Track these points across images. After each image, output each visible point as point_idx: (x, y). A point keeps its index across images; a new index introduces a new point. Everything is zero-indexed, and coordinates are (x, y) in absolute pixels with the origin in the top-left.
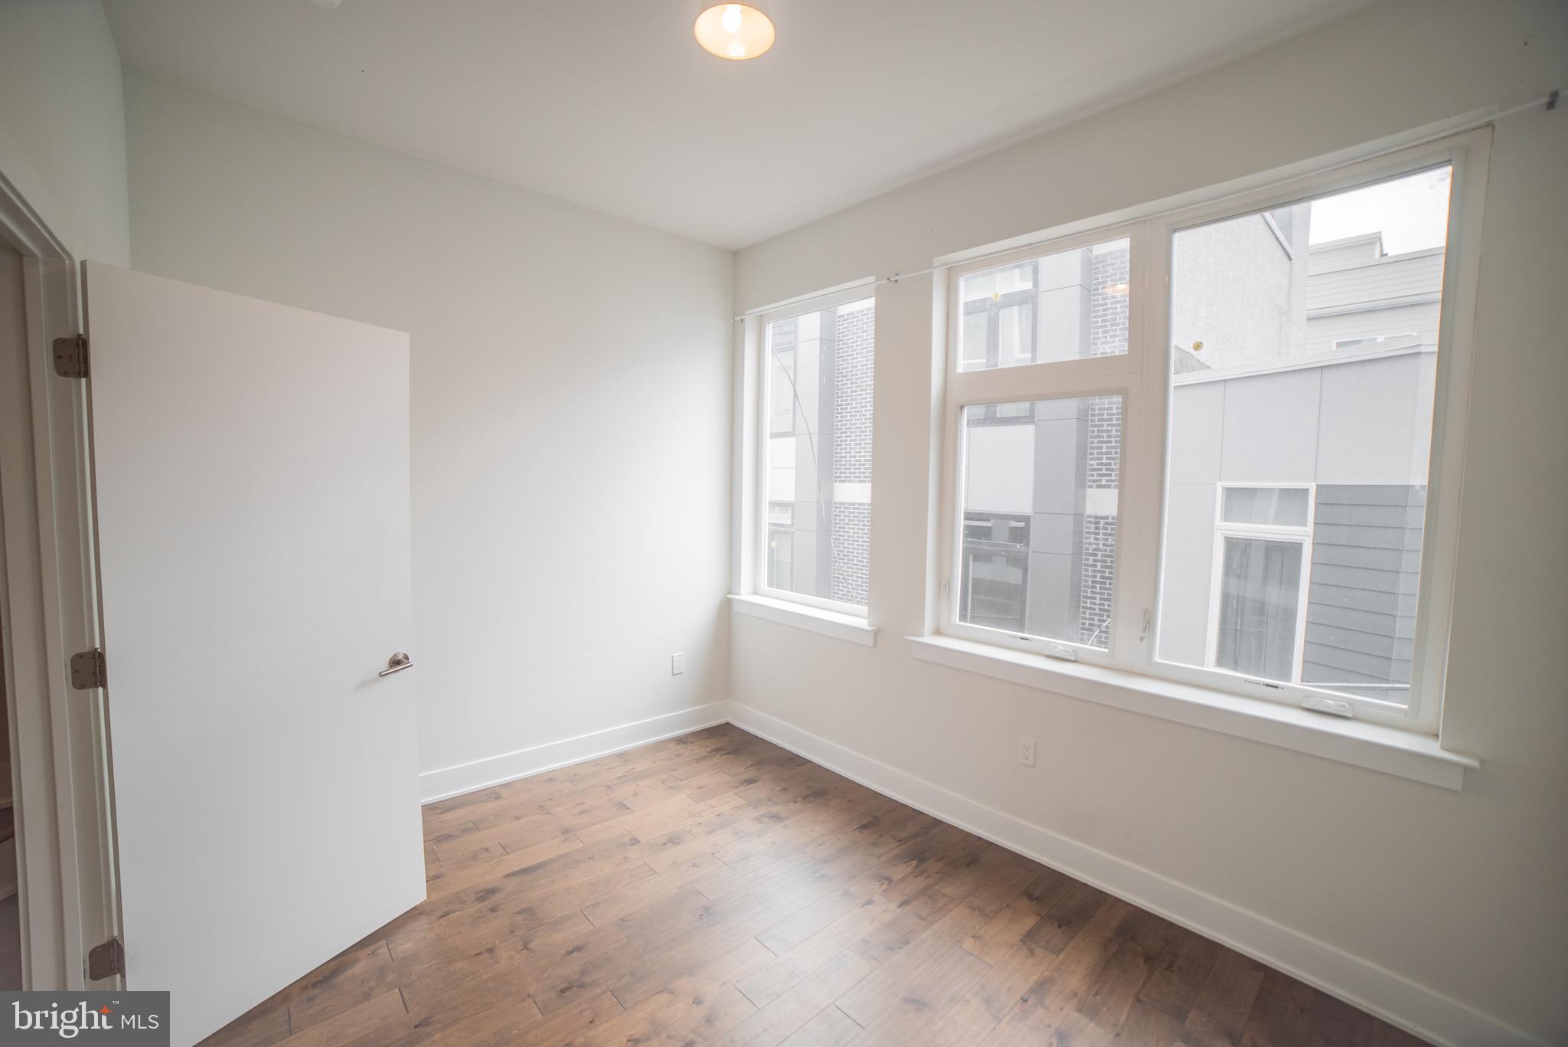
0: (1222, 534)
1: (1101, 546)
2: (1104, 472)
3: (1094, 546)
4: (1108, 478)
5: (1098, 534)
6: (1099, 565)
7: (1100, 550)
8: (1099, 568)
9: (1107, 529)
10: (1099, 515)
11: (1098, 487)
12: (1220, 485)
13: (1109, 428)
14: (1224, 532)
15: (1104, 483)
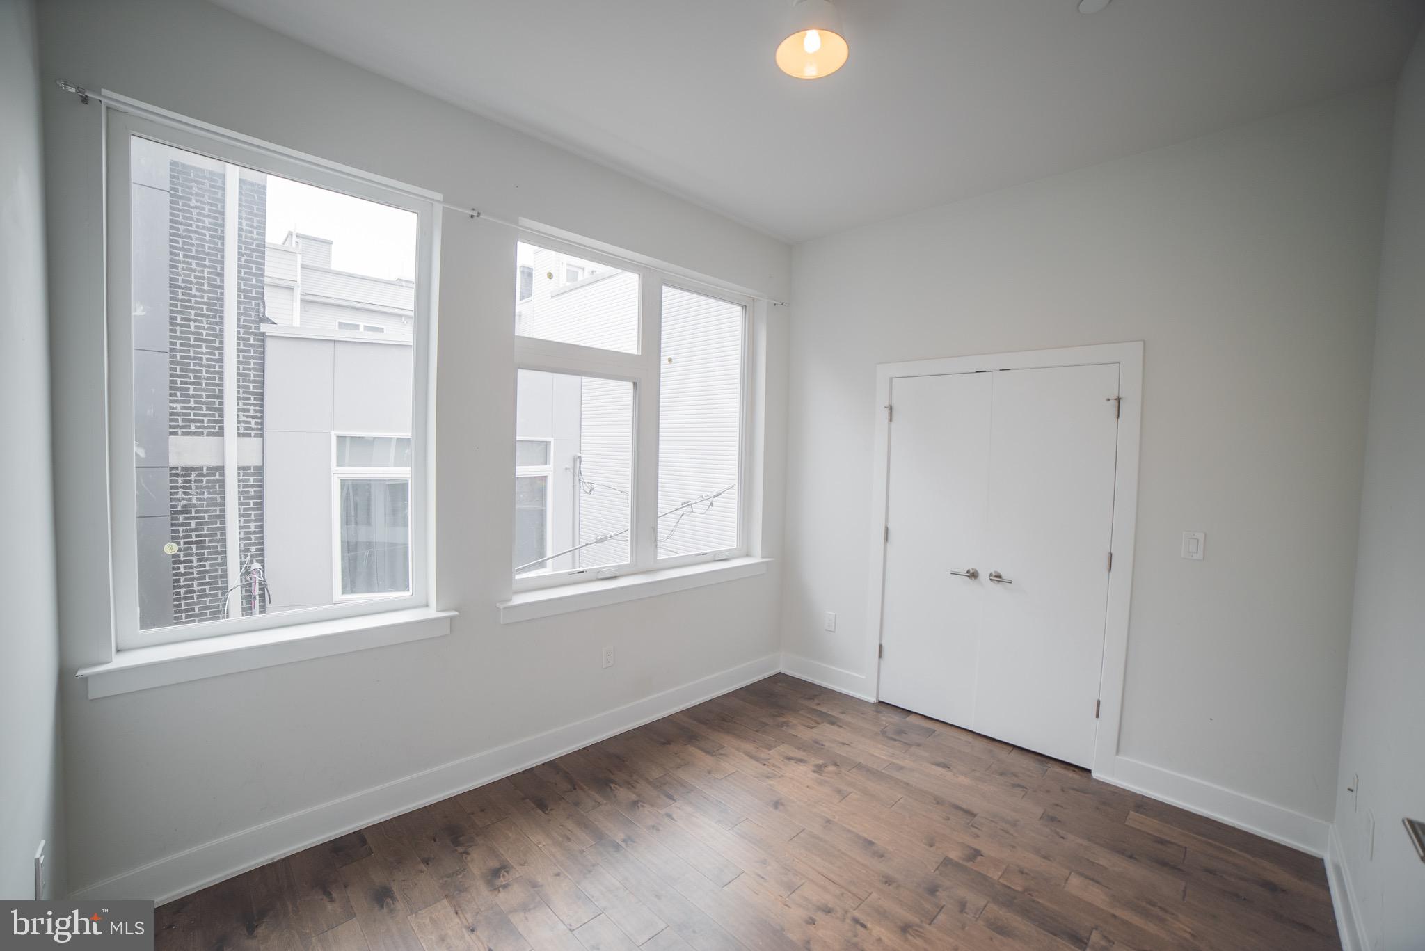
0: (339, 477)
1: (194, 501)
2: (192, 417)
3: (185, 502)
4: (199, 424)
5: (190, 488)
6: (193, 523)
7: (194, 506)
8: (193, 526)
9: (202, 481)
10: (188, 464)
11: (184, 434)
12: (334, 435)
13: (197, 368)
14: (340, 475)
15: (193, 429)
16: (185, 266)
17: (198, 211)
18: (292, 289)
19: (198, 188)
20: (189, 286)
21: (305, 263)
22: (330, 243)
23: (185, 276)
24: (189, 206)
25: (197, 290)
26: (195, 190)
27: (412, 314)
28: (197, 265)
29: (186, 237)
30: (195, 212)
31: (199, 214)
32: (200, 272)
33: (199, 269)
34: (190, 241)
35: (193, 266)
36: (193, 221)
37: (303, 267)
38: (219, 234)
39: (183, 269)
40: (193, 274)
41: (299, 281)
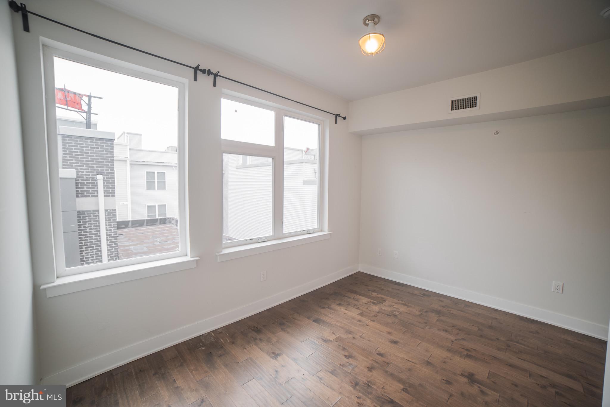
16: (86, 252)
17: (89, 228)
18: (126, 161)
19: (89, 219)
20: (88, 259)
21: (131, 148)
22: (141, 135)
23: (86, 256)
24: (85, 227)
25: (92, 260)
26: (88, 220)
27: (177, 165)
28: (91, 250)
29: (85, 240)
30: (88, 229)
31: (90, 229)
32: (92, 252)
33: (91, 251)
34: (87, 241)
35: (89, 251)
36: (88, 232)
37: (130, 149)
38: (98, 234)
39: (85, 253)
40: (89, 254)
41: (129, 158)
